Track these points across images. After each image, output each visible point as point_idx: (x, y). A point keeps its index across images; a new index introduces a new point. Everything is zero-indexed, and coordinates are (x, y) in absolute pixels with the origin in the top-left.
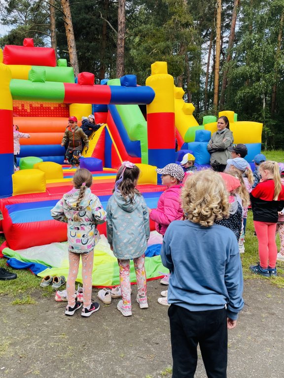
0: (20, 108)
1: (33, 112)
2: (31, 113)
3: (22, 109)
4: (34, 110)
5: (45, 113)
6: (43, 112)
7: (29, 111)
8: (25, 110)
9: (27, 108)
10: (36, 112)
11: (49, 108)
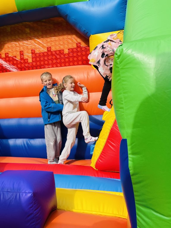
0: (18, 58)
1: (36, 61)
2: (34, 64)
4: (38, 59)
5: (55, 61)
6: (52, 60)
7: (30, 60)
8: (24, 60)
9: (28, 56)
10: (40, 61)
11: (61, 52)
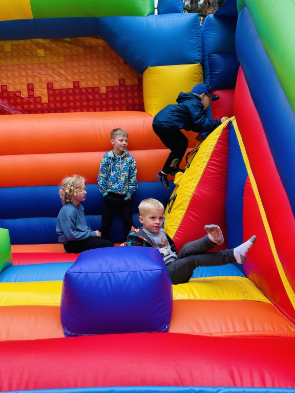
0: (25, 94)
2: (52, 105)
3: (30, 96)
4: (58, 98)
5: (85, 104)
6: (81, 101)
8: (35, 98)
9: (42, 93)
10: (62, 101)
11: (95, 90)
